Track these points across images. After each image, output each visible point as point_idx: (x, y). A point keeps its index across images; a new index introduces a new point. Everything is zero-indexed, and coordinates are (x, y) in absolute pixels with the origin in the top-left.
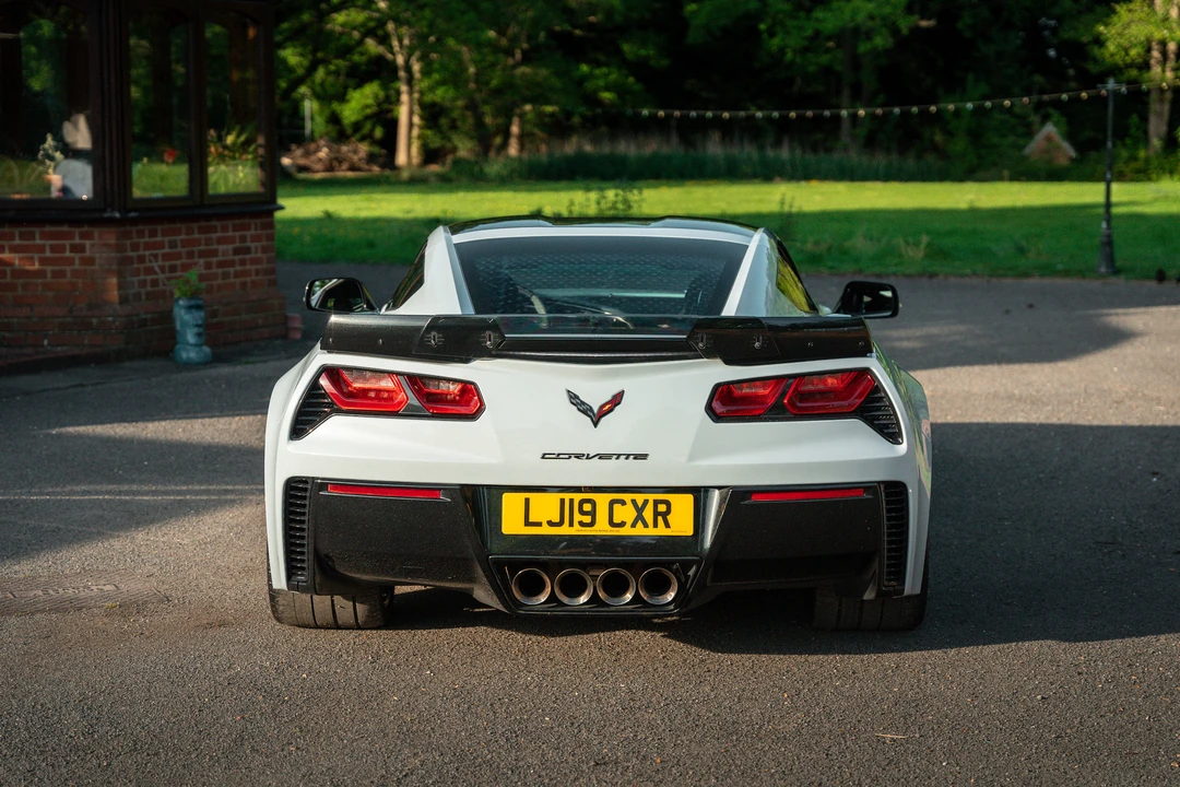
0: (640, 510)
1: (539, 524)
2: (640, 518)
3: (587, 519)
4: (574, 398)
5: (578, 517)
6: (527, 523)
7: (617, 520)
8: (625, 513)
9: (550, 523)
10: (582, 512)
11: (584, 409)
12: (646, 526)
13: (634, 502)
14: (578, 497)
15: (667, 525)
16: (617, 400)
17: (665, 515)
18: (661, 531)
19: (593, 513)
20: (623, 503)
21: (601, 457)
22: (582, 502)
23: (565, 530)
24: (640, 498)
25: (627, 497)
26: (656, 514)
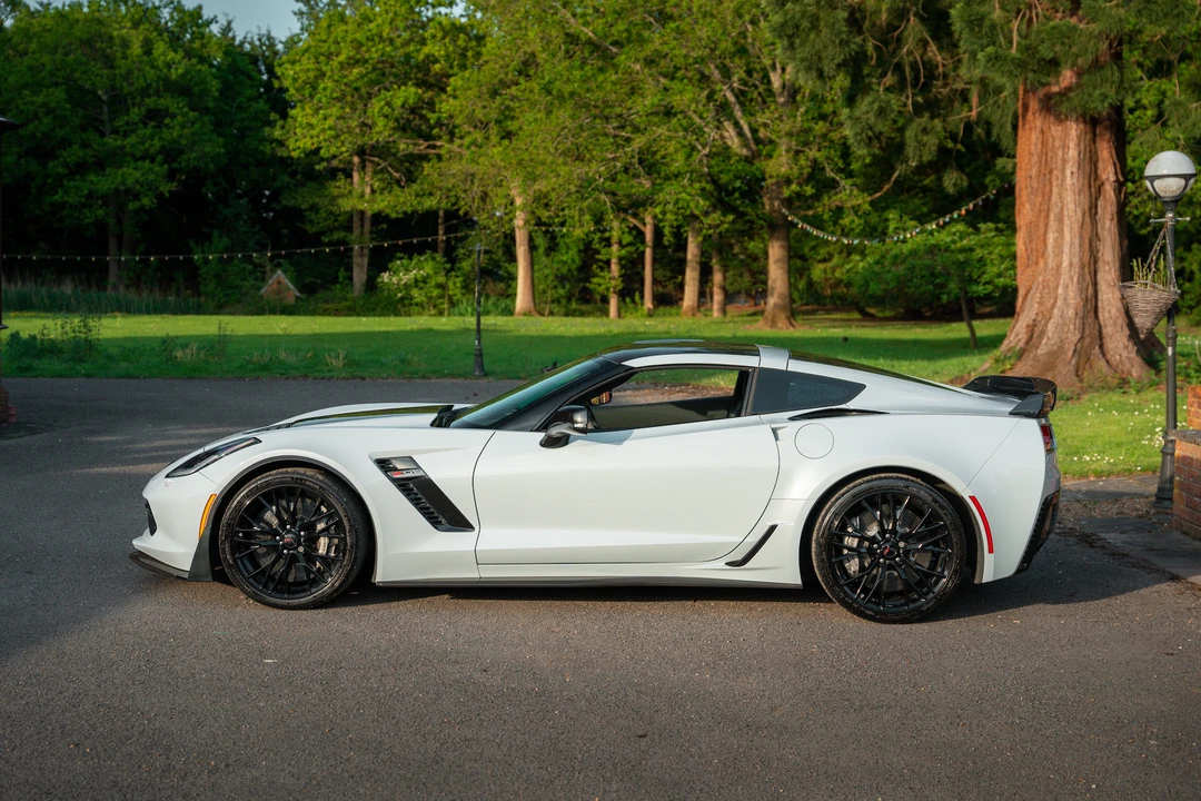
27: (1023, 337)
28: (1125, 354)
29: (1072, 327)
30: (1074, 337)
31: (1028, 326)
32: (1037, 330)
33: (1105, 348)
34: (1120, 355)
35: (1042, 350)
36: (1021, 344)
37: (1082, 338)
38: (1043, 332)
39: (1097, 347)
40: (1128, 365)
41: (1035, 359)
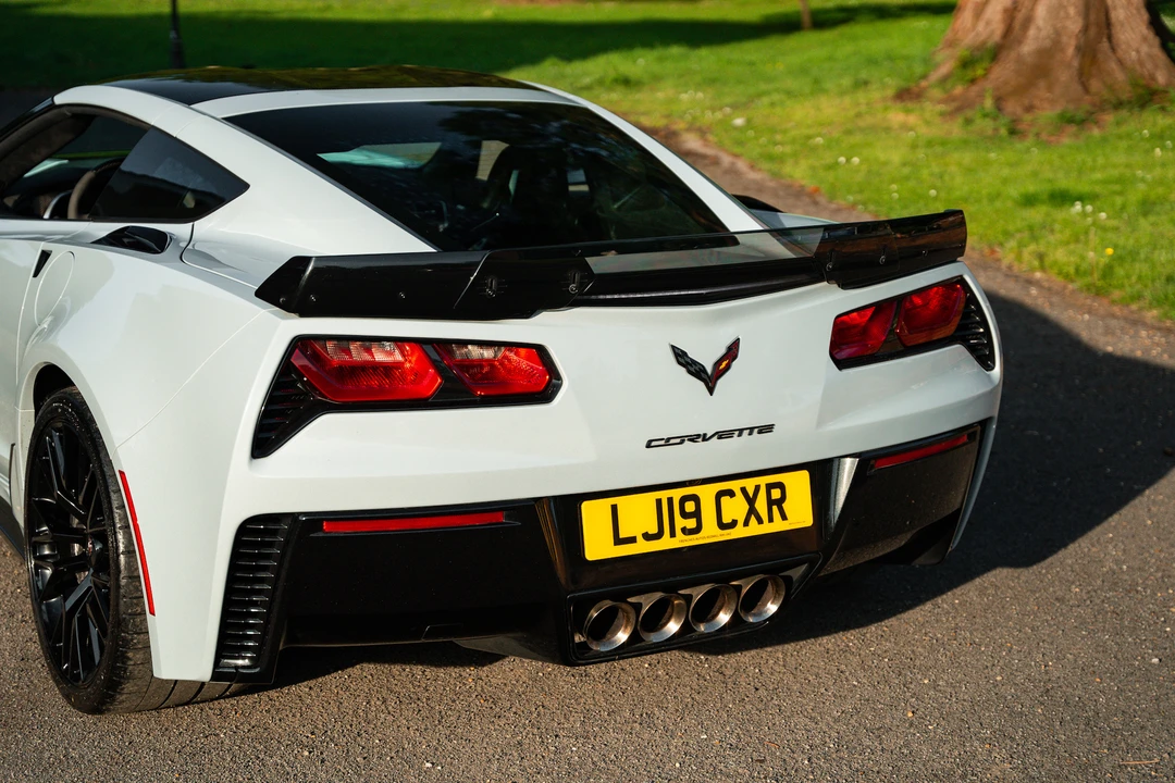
0: (751, 501)
1: (632, 540)
2: (752, 511)
3: (691, 523)
4: (681, 356)
5: (680, 522)
6: (618, 541)
7: (726, 519)
8: (735, 508)
9: (647, 537)
10: (685, 515)
11: (695, 369)
12: (760, 521)
13: (744, 490)
14: (677, 494)
15: (784, 517)
16: (732, 352)
17: (780, 502)
18: (779, 526)
19: (697, 514)
20: (731, 493)
21: (721, 435)
22: (684, 500)
23: (666, 543)
24: (750, 484)
25: (735, 485)
26: (770, 503)
27: (997, 28)
28: (1145, 49)
29: (1072, 11)
30: (1074, 25)
31: (1006, 11)
32: (1020, 16)
33: (1114, 41)
34: (1138, 52)
35: (1028, 47)
36: (997, 37)
37: (1086, 29)
38: (1028, 20)
39: (1105, 40)
40: (1149, 66)
41: (1020, 60)
